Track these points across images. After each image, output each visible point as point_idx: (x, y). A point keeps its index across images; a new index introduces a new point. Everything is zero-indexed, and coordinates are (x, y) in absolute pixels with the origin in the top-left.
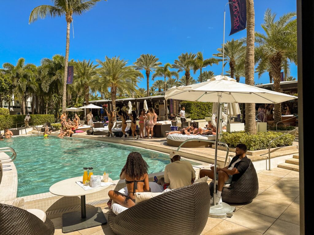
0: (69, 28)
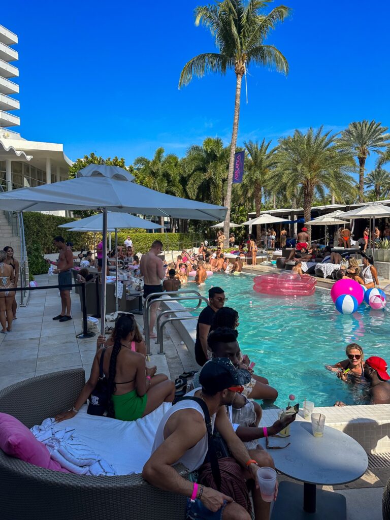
0: (239, 86)
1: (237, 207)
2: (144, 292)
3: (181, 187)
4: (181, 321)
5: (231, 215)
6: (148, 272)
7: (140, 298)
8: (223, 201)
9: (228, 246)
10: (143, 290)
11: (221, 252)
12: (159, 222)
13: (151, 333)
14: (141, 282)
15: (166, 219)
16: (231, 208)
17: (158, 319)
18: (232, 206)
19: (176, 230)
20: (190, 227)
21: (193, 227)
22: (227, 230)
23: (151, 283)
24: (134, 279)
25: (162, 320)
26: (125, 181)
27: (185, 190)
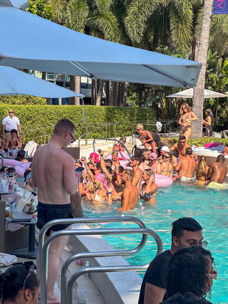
1: (220, 60)
2: (38, 216)
3: (114, 19)
4: (107, 273)
5: (207, 75)
6: (47, 180)
7: (32, 227)
8: (194, 48)
9: (201, 134)
10: (37, 213)
11: (187, 146)
12: (71, 85)
13: (49, 295)
14: (33, 197)
15: (84, 80)
16: (208, 62)
17: (64, 269)
18: (211, 58)
19: (102, 99)
20: (129, 95)
21: (134, 95)
22: (199, 104)
23: (52, 200)
24: (20, 192)
25: (72, 269)
26: (9, 8)
27: (122, 26)
